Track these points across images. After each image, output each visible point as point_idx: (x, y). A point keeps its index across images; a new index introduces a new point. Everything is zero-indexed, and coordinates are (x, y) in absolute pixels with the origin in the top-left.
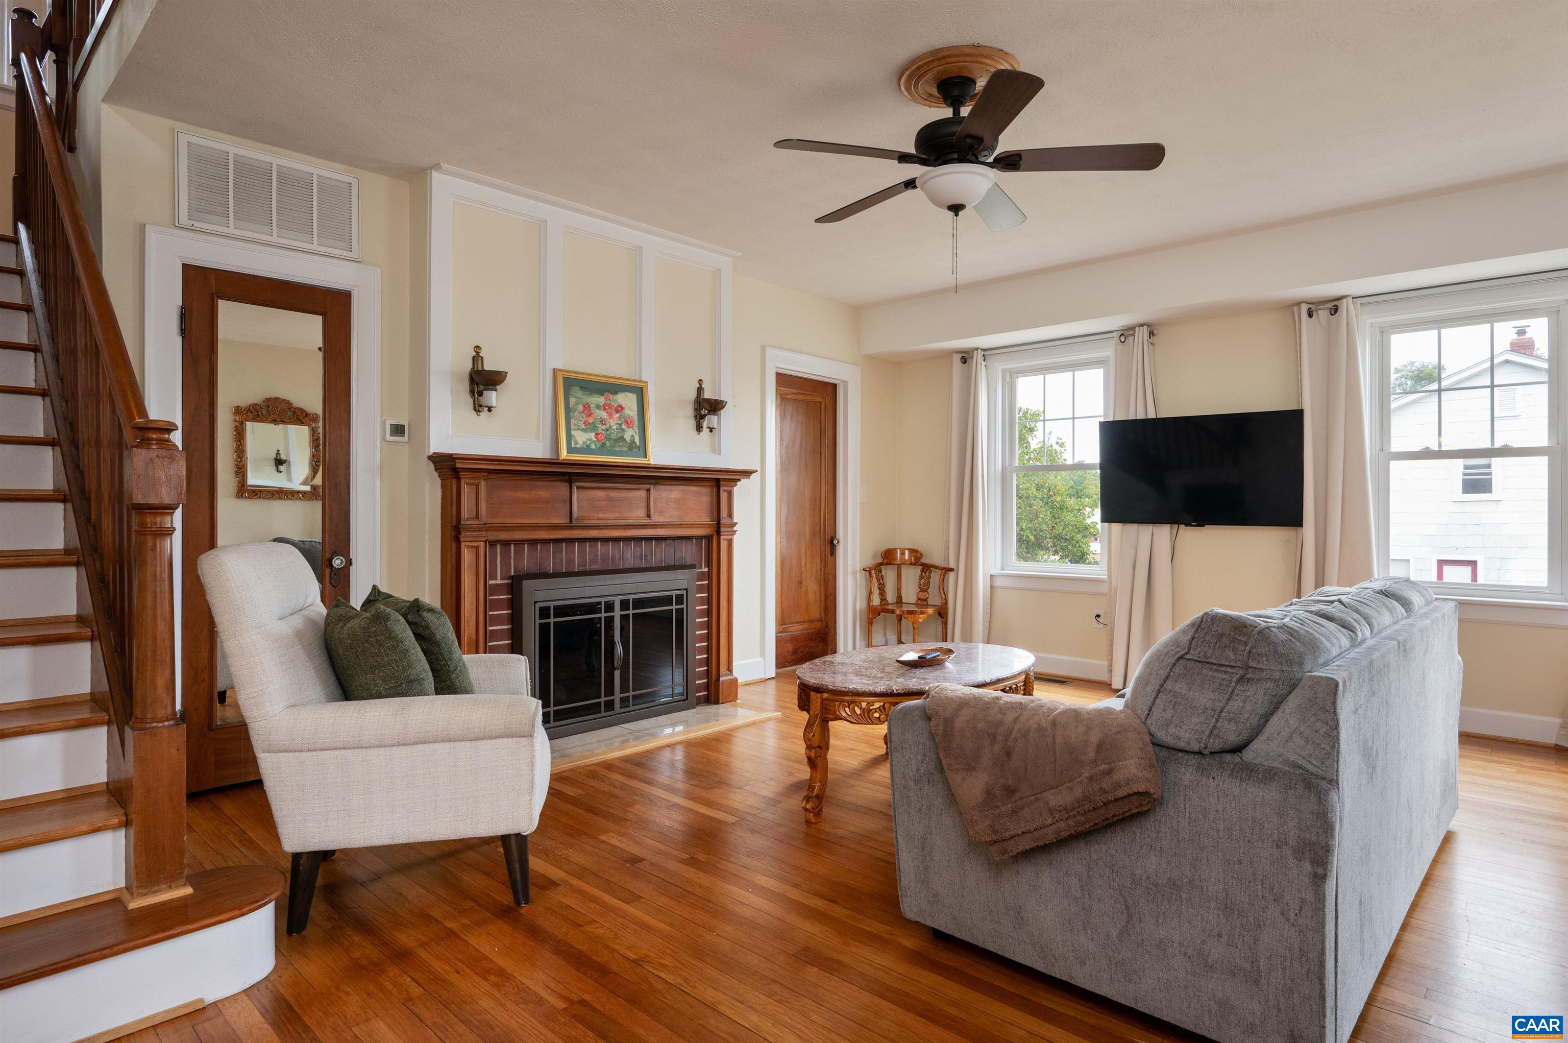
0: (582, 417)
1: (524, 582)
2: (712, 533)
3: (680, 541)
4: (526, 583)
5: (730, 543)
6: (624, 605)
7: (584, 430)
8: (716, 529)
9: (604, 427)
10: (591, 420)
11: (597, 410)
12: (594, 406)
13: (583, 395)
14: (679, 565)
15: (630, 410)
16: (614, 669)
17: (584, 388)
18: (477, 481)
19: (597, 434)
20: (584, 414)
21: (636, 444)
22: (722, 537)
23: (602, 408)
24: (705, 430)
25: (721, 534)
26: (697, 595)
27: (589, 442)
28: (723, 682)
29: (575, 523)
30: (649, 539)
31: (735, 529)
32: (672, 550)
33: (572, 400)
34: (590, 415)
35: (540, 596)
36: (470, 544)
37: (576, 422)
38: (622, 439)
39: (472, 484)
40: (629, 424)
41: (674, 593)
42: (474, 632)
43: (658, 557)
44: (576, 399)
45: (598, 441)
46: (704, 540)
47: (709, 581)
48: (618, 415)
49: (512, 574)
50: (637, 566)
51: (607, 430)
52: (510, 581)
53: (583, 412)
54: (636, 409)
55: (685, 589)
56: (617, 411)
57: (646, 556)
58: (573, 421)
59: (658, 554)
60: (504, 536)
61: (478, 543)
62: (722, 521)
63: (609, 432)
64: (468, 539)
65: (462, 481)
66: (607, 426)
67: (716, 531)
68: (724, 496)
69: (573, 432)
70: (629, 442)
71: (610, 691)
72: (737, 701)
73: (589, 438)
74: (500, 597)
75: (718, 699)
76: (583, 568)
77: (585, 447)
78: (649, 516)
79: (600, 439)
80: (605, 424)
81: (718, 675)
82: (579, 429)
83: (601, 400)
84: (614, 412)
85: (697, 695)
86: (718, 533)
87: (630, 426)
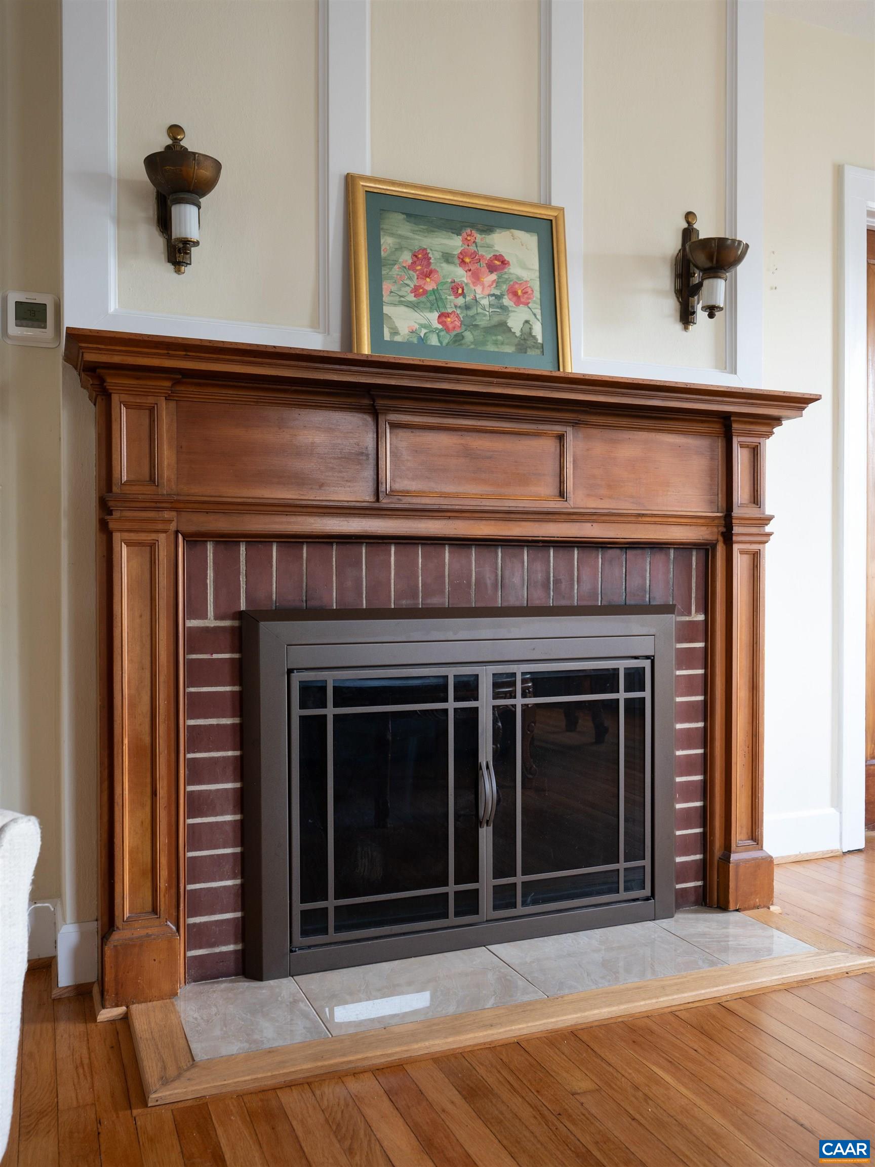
0: (410, 279)
1: (262, 625)
2: (714, 538)
3: (639, 552)
4: (266, 628)
5: (756, 560)
6: (503, 685)
7: (413, 306)
8: (724, 530)
9: (460, 301)
10: (430, 285)
11: (444, 265)
12: (438, 255)
13: (413, 232)
14: (635, 606)
15: (524, 267)
16: (478, 824)
17: (416, 216)
18: (151, 400)
19: (443, 316)
20: (415, 270)
21: (534, 337)
22: (736, 547)
23: (457, 261)
24: (701, 315)
25: (734, 538)
26: (678, 673)
27: (424, 331)
28: (737, 865)
29: (385, 502)
30: (564, 545)
31: (768, 529)
32: (618, 571)
33: (387, 242)
34: (428, 274)
35: (301, 657)
36: (133, 536)
37: (394, 288)
38: (503, 327)
39: (139, 407)
40: (519, 295)
41: (622, 665)
42: (147, 727)
43: (586, 587)
44: (397, 240)
45: (447, 329)
46: (694, 553)
47: (706, 641)
48: (494, 277)
49: (243, 607)
50: (537, 603)
51: (467, 307)
52: (236, 623)
53: (412, 267)
54: (536, 265)
55: (647, 657)
56: (492, 268)
57: (557, 582)
58: (387, 286)
59: (584, 577)
60: (223, 524)
61: (153, 536)
62: (737, 512)
63: (471, 313)
64: (128, 525)
65: (115, 398)
66: (468, 299)
67: (723, 534)
68: (740, 457)
69: (386, 310)
70: (518, 334)
71: (468, 871)
72: (772, 908)
73: (424, 322)
74: (215, 656)
75: (727, 902)
76: (409, 602)
77: (415, 341)
78: (562, 494)
79: (451, 326)
80: (463, 294)
81: (727, 848)
82: (401, 303)
83: (455, 243)
84: (485, 269)
85: (679, 886)
86: (728, 538)
87: (522, 300)
